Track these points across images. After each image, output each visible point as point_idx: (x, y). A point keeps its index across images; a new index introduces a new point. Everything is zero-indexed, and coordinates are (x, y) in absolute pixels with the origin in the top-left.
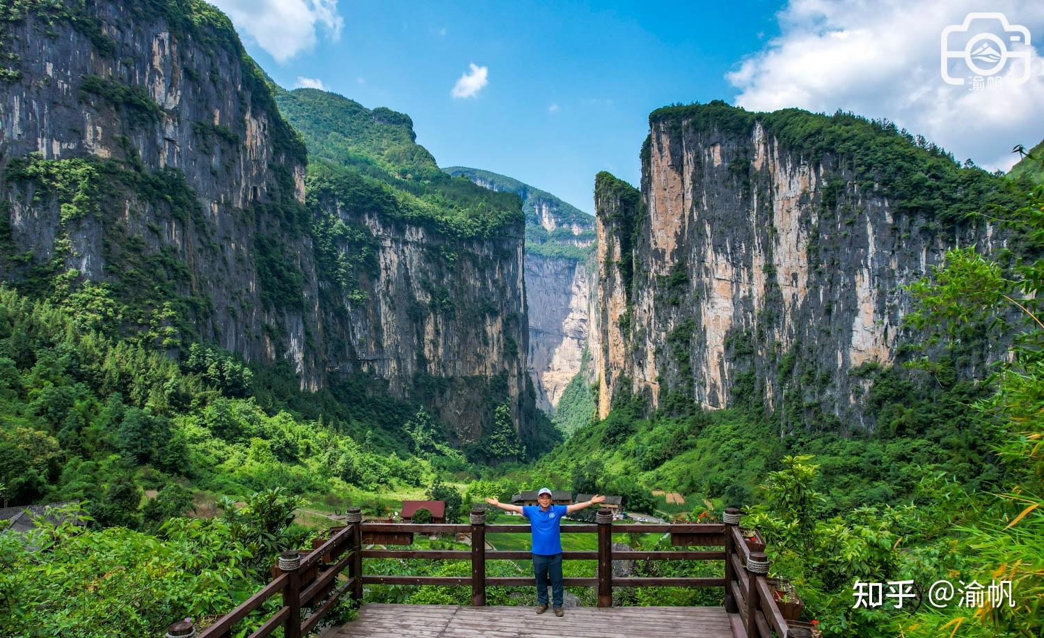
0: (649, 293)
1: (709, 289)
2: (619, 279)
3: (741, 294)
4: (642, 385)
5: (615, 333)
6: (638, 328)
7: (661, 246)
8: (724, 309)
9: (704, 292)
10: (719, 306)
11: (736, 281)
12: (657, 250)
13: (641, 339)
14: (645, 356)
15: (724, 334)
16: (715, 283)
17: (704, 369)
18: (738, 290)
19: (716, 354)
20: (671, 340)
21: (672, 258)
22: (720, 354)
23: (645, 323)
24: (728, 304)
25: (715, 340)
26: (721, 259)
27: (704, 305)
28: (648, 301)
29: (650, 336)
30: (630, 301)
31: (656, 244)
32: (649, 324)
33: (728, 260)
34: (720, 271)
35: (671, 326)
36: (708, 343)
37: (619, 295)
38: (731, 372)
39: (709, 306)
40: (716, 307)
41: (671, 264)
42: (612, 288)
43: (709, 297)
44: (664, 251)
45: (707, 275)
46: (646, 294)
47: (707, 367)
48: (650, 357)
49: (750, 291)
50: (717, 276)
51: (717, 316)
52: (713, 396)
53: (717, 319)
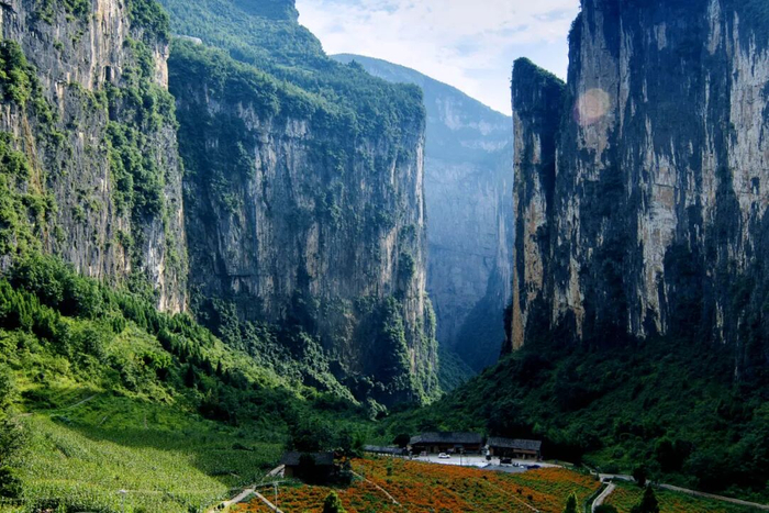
0: (574, 200)
1: (648, 197)
2: (538, 186)
3: (687, 203)
4: (564, 310)
5: (532, 250)
6: (560, 243)
7: (590, 145)
8: (666, 221)
9: (641, 201)
10: (660, 217)
11: (681, 188)
12: (585, 150)
13: (564, 253)
14: (567, 276)
15: (664, 250)
16: (655, 190)
17: (640, 293)
18: (683, 199)
19: (654, 275)
20: (599, 256)
21: (603, 160)
22: (659, 273)
23: (568, 237)
24: (670, 215)
25: (653, 258)
26: (664, 163)
27: (640, 216)
28: (572, 212)
29: (575, 252)
30: (552, 210)
31: (584, 143)
32: (574, 238)
33: (671, 163)
34: (662, 175)
35: (601, 239)
36: (645, 261)
37: (538, 204)
38: (671, 294)
39: (648, 217)
40: (656, 218)
41: (602, 166)
42: (530, 196)
43: (648, 207)
44: (593, 152)
45: (645, 180)
46: (570, 202)
47: (644, 290)
48: (574, 277)
49: (698, 198)
50: (659, 181)
51: (656, 229)
52: (649, 325)
53: (656, 232)
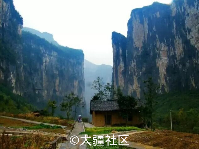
0: (134, 61)
1: (159, 55)
2: (121, 60)
3: (171, 54)
4: (132, 91)
5: (121, 77)
6: (130, 73)
7: (137, 46)
8: (165, 60)
9: (156, 56)
10: (163, 59)
11: (169, 50)
13: (131, 75)
14: (133, 81)
15: (165, 68)
16: (161, 52)
17: (159, 81)
18: (170, 53)
19: (163, 75)
20: (144, 74)
21: (142, 49)
22: (164, 75)
23: (132, 71)
24: (166, 58)
25: (162, 70)
26: (163, 45)
27: (157, 60)
28: (133, 64)
29: (135, 74)
30: (126, 65)
31: (135, 46)
32: (134, 71)
33: (165, 44)
34: (163, 48)
35: (144, 69)
36: (160, 72)
37: (122, 64)
38: (169, 80)
39: (159, 60)
40: (162, 60)
41: (141, 51)
42: (119, 63)
43: (159, 57)
44: (139, 48)
45: (157, 50)
46: (132, 62)
47: (160, 80)
48: (135, 81)
49: (175, 53)
50: (162, 50)
51: (162, 63)
52: (163, 89)
53: (163, 63)
